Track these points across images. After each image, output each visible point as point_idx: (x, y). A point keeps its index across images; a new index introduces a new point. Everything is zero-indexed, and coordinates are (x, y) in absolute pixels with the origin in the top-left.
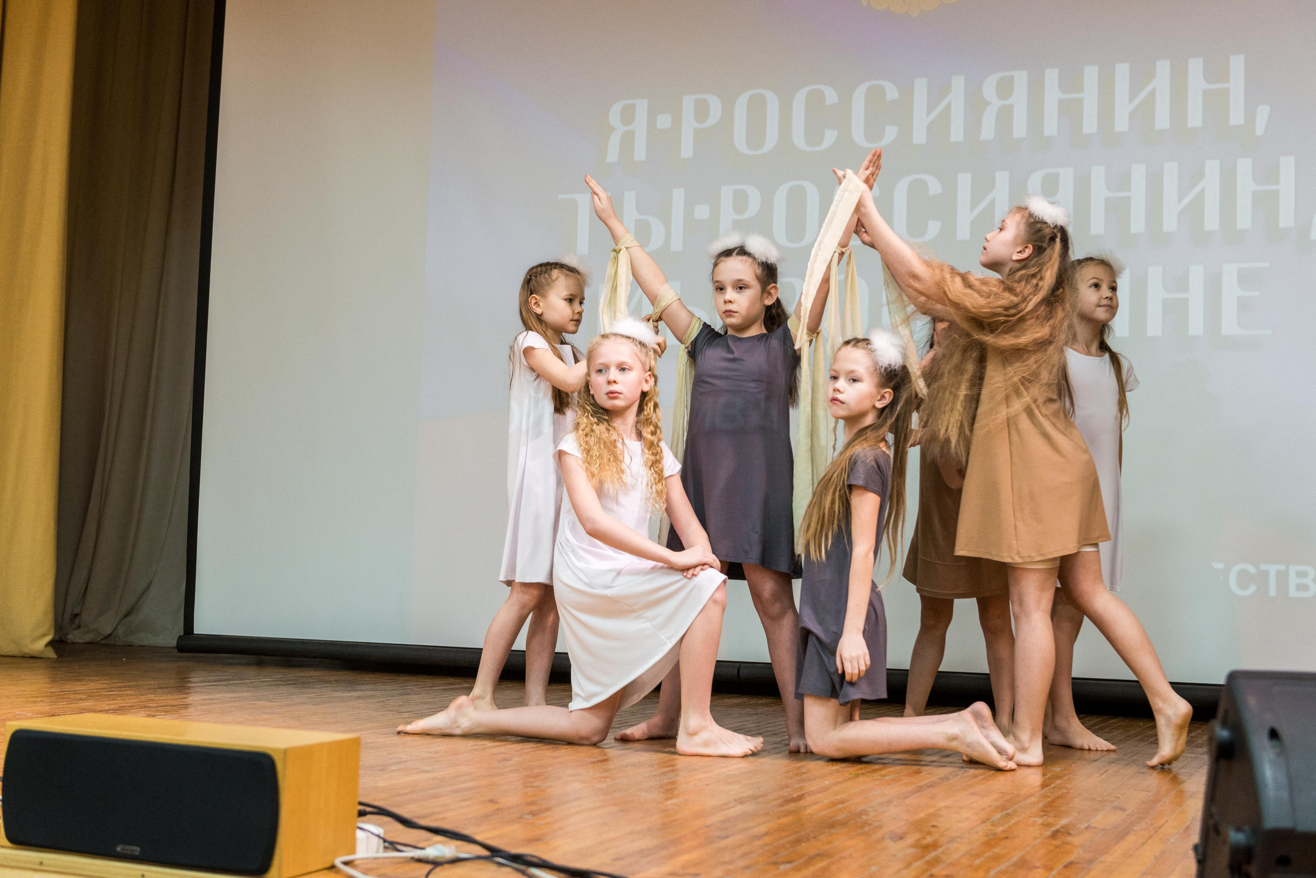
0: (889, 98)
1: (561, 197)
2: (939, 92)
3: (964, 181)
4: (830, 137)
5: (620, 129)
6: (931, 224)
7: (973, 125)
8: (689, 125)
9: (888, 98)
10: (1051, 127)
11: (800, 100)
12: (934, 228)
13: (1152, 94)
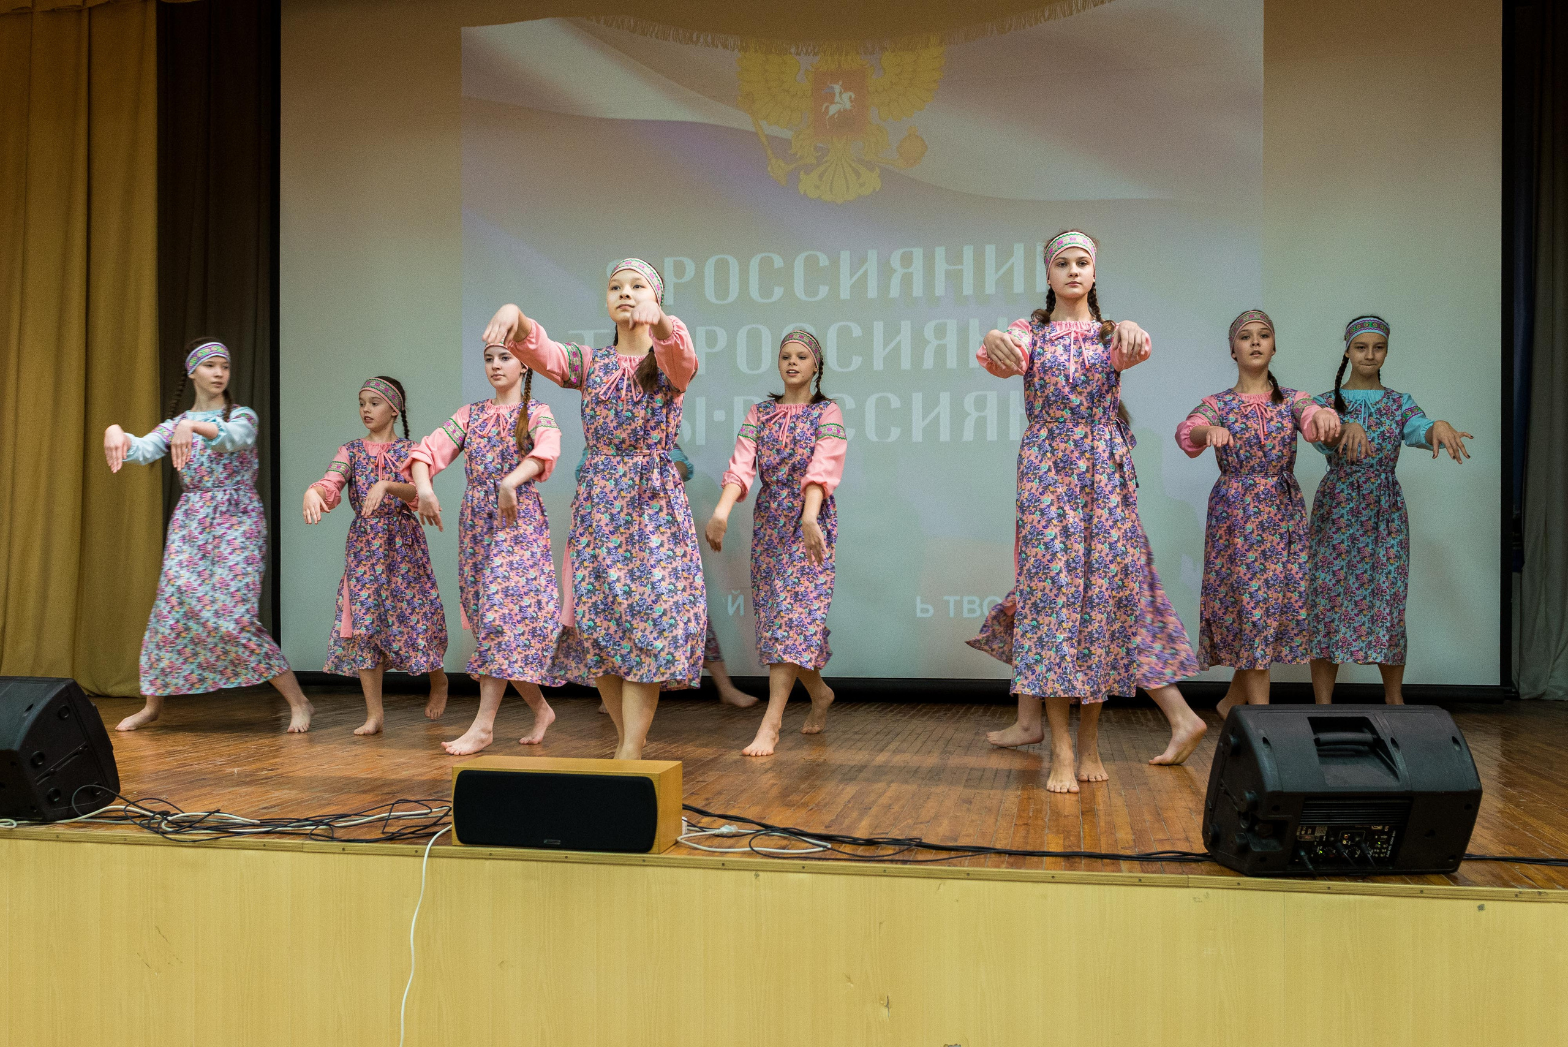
2: (859, 261)
3: (878, 328)
4: (779, 292)
6: (855, 358)
7: (884, 287)
9: (821, 265)
10: (940, 289)
12: (857, 361)
13: (1011, 269)
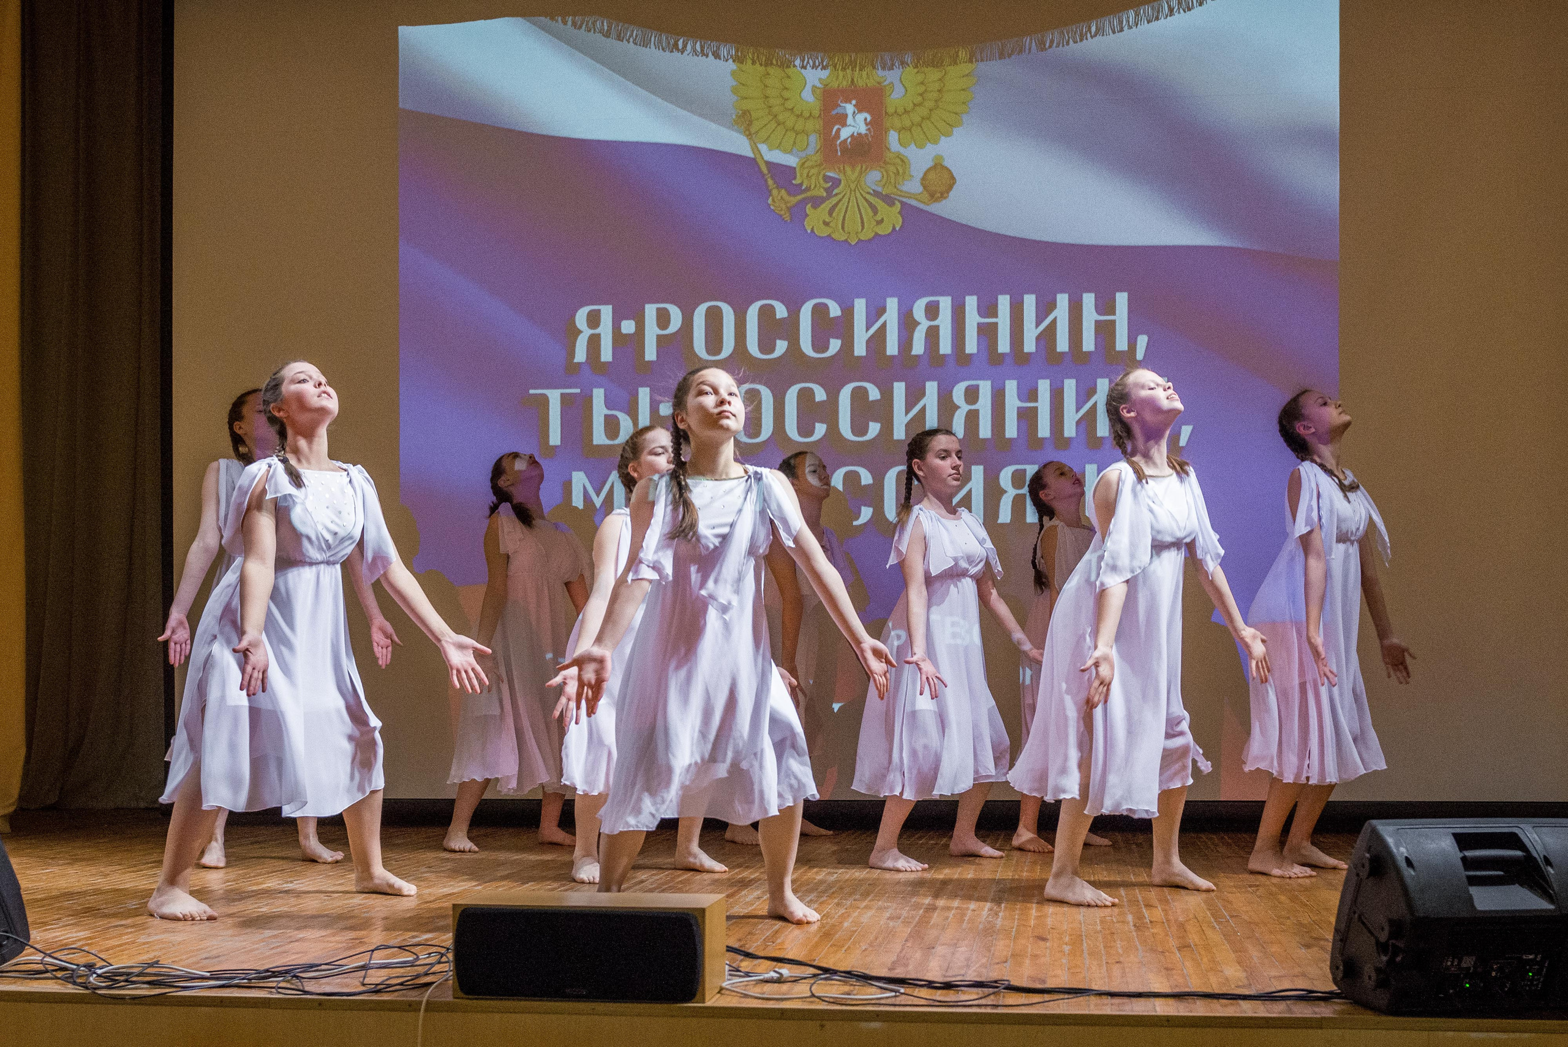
0: (832, 315)
1: (532, 391)
2: (876, 312)
3: (899, 389)
4: (781, 346)
5: (586, 332)
6: (871, 424)
7: (906, 342)
8: (652, 331)
10: (971, 346)
11: (753, 312)
12: (874, 429)
13: (1054, 322)
